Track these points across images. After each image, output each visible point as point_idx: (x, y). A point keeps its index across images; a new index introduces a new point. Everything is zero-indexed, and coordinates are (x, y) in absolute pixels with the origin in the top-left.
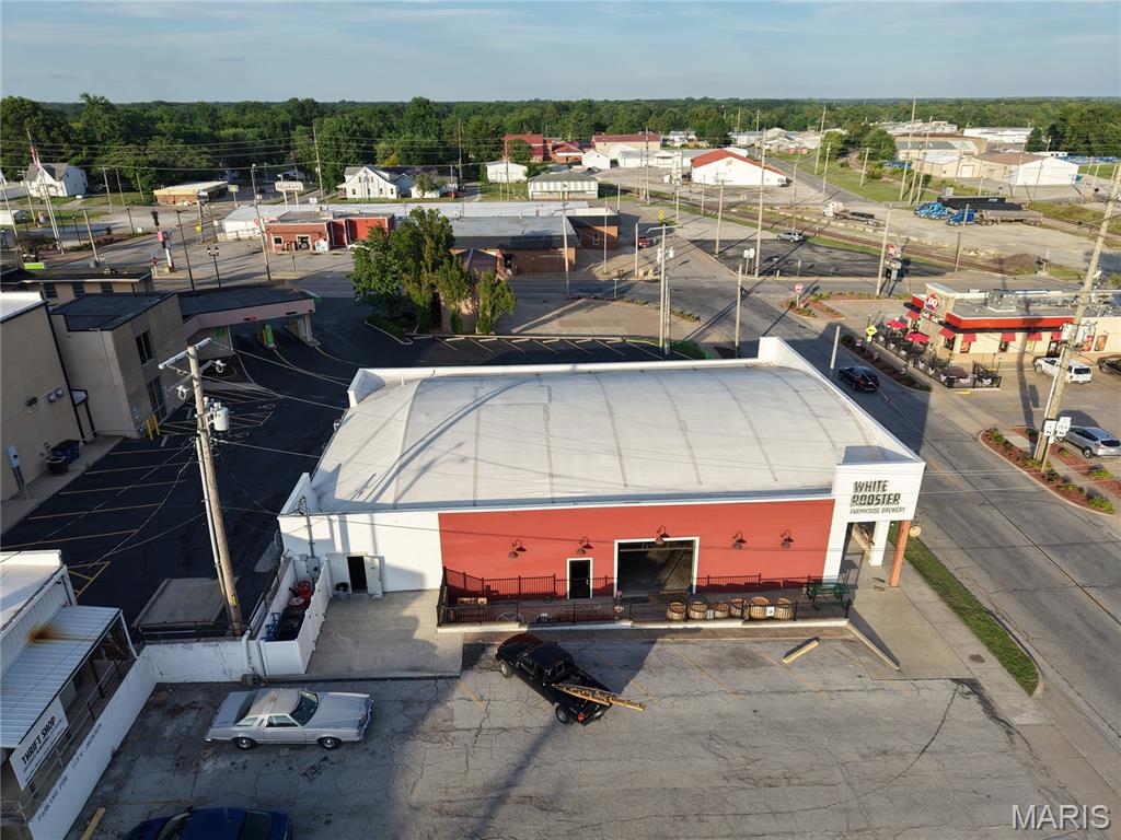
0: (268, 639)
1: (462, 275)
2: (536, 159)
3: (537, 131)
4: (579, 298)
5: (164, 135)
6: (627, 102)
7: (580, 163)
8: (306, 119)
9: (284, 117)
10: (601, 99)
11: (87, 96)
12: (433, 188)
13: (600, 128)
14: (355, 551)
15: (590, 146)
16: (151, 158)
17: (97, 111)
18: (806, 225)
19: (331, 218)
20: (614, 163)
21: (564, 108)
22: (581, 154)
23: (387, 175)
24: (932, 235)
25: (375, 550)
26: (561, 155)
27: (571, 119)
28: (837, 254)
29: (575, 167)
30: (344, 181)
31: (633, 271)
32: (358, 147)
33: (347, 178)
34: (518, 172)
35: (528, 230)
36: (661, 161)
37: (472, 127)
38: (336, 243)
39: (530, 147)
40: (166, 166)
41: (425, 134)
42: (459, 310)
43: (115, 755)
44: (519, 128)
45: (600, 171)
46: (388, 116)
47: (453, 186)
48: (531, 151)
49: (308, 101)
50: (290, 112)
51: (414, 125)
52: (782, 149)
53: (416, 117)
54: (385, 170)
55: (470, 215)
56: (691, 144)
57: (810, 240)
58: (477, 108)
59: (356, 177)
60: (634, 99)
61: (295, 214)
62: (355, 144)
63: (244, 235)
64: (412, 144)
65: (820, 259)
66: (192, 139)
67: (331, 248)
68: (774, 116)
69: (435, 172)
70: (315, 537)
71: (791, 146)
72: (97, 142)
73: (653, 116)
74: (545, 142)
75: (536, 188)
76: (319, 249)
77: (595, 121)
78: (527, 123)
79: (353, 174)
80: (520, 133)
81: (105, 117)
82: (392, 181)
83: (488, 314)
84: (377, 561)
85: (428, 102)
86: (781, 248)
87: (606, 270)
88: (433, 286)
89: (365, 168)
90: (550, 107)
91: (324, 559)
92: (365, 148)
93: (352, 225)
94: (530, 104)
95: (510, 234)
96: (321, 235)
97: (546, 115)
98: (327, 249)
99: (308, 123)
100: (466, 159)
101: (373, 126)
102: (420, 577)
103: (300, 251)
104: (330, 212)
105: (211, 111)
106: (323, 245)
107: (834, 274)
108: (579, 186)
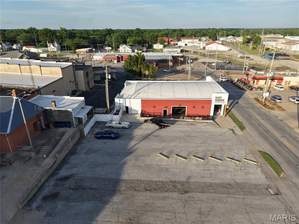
0: (114, 115)
1: (147, 65)
2: (166, 44)
3: (167, 36)
4: (172, 73)
5: (77, 37)
6: (192, 29)
7: (177, 44)
8: (109, 33)
9: (104, 33)
10: (185, 28)
11: (61, 28)
12: (140, 50)
13: (183, 36)
14: (127, 106)
15: (180, 40)
16: (75, 42)
17: (63, 31)
18: (232, 59)
19: (117, 55)
20: (186, 45)
21: (174, 31)
22: (178, 42)
23: (129, 47)
24: (264, 62)
25: (130, 106)
26: (172, 43)
27: (176, 33)
28: (237, 66)
29: (176, 46)
30: (119, 48)
31: (186, 68)
32: (123, 40)
33: (120, 47)
34: (161, 46)
35: (162, 58)
36: (198, 44)
37: (150, 35)
38: (118, 61)
39: (165, 40)
40: (78, 44)
41: (139, 37)
42: (146, 73)
43: (92, 127)
44: (162, 36)
45: (182, 46)
46: (129, 33)
47: (145, 50)
48: (165, 42)
49: (110, 29)
50: (106, 32)
51: (136, 35)
52: (232, 41)
53: (136, 33)
54: (129, 45)
55: (149, 55)
56: (207, 40)
57: (231, 63)
58: (152, 31)
59: (122, 47)
60: (194, 28)
61: (109, 54)
62: (122, 39)
63: (98, 59)
64: (136, 39)
65: (232, 66)
66: (84, 38)
67: (117, 62)
68: (232, 33)
69: (141, 46)
70: (120, 103)
71: (234, 41)
72: (63, 39)
73: (198, 33)
74: (168, 39)
75: (165, 50)
76: (115, 62)
77: (182, 34)
78: (165, 35)
79: (122, 46)
80: (162, 37)
81: (65, 33)
82: (130, 48)
83: (152, 74)
84: (130, 107)
85: (140, 29)
86: (223, 64)
87: (179, 68)
88: (140, 68)
89: (124, 45)
90: (171, 30)
91: (122, 107)
92: (124, 40)
93: (122, 57)
94: (166, 30)
95: (158, 59)
96: (115, 59)
97: (170, 33)
98: (116, 62)
99: (110, 34)
100: (148, 43)
101: (126, 35)
102: (137, 111)
103: (111, 63)
104: (117, 54)
105: (87, 32)
106: (116, 61)
107: (234, 70)
108: (176, 50)
